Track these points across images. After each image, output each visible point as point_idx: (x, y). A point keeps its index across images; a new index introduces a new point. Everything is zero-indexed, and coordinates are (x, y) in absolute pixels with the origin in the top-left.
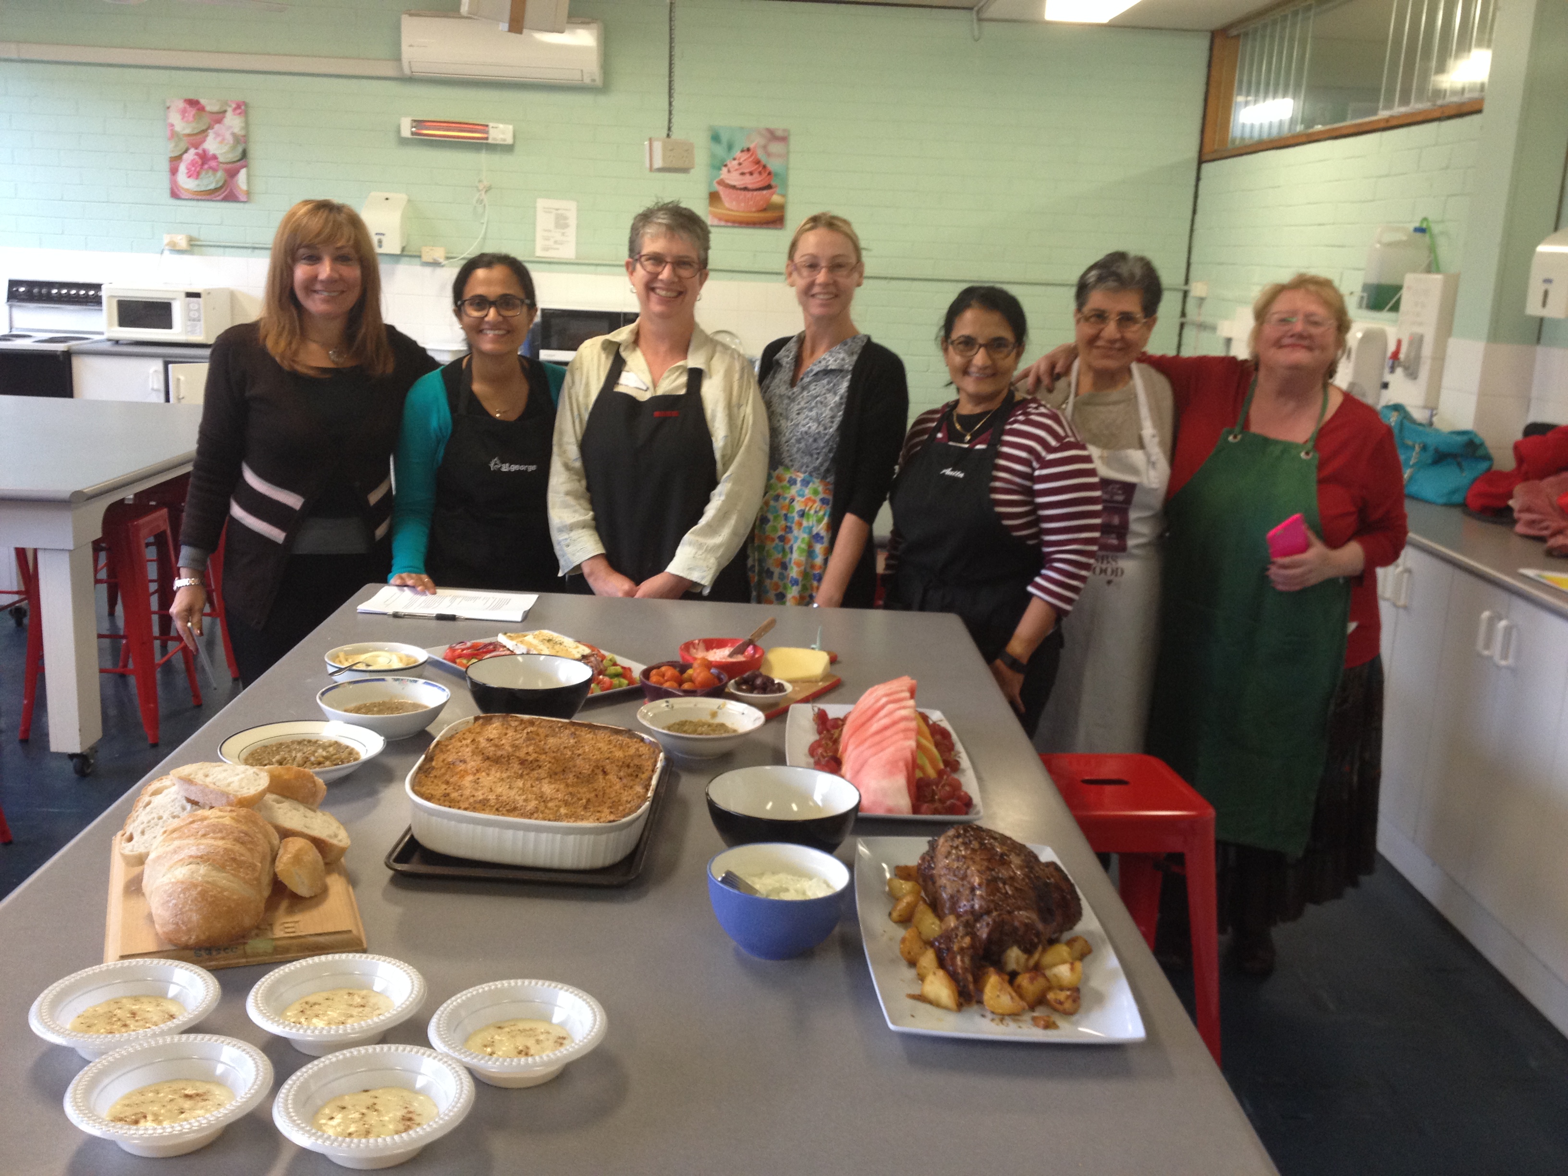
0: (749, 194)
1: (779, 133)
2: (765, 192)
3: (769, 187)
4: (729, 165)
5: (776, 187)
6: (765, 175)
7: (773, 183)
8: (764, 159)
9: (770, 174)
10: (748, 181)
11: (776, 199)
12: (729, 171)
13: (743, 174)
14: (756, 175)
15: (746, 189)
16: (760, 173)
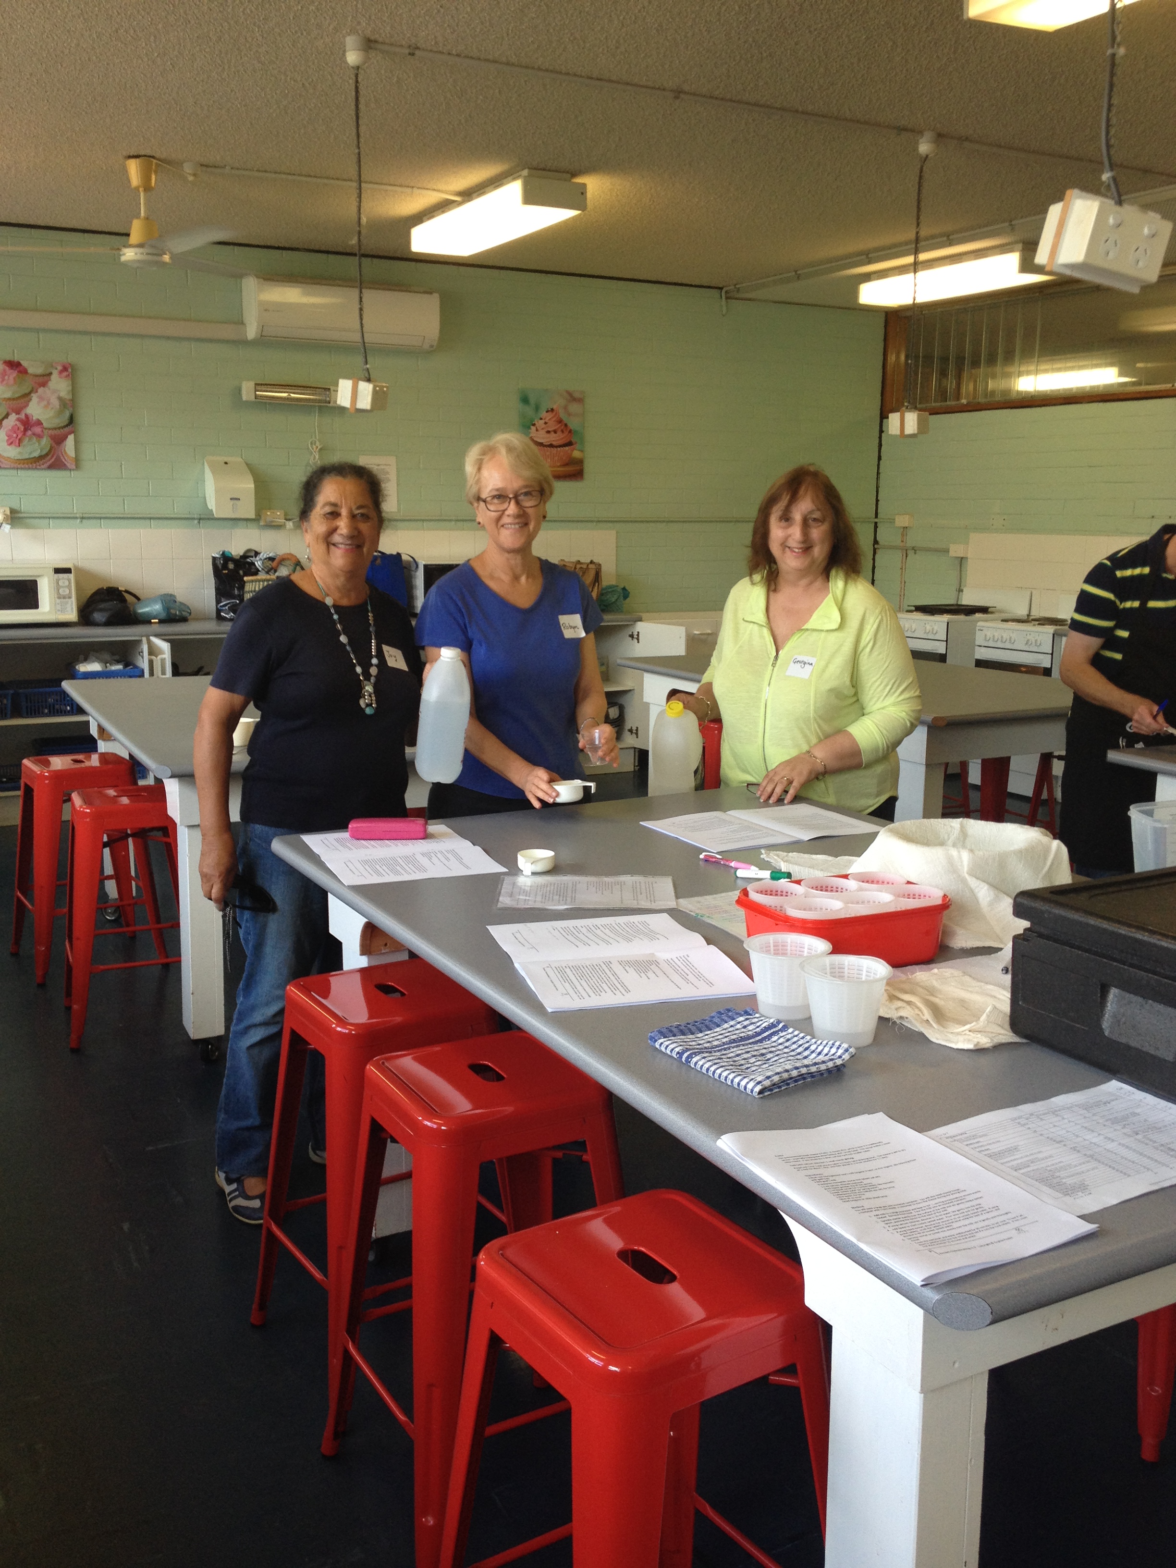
0: (554, 450)
1: (577, 395)
2: (567, 448)
3: (570, 444)
4: (537, 425)
5: (576, 443)
6: (566, 433)
7: (573, 440)
8: (565, 419)
9: (570, 431)
10: (553, 438)
11: (576, 454)
12: (537, 430)
13: (548, 432)
14: (559, 433)
15: (551, 446)
16: (562, 431)
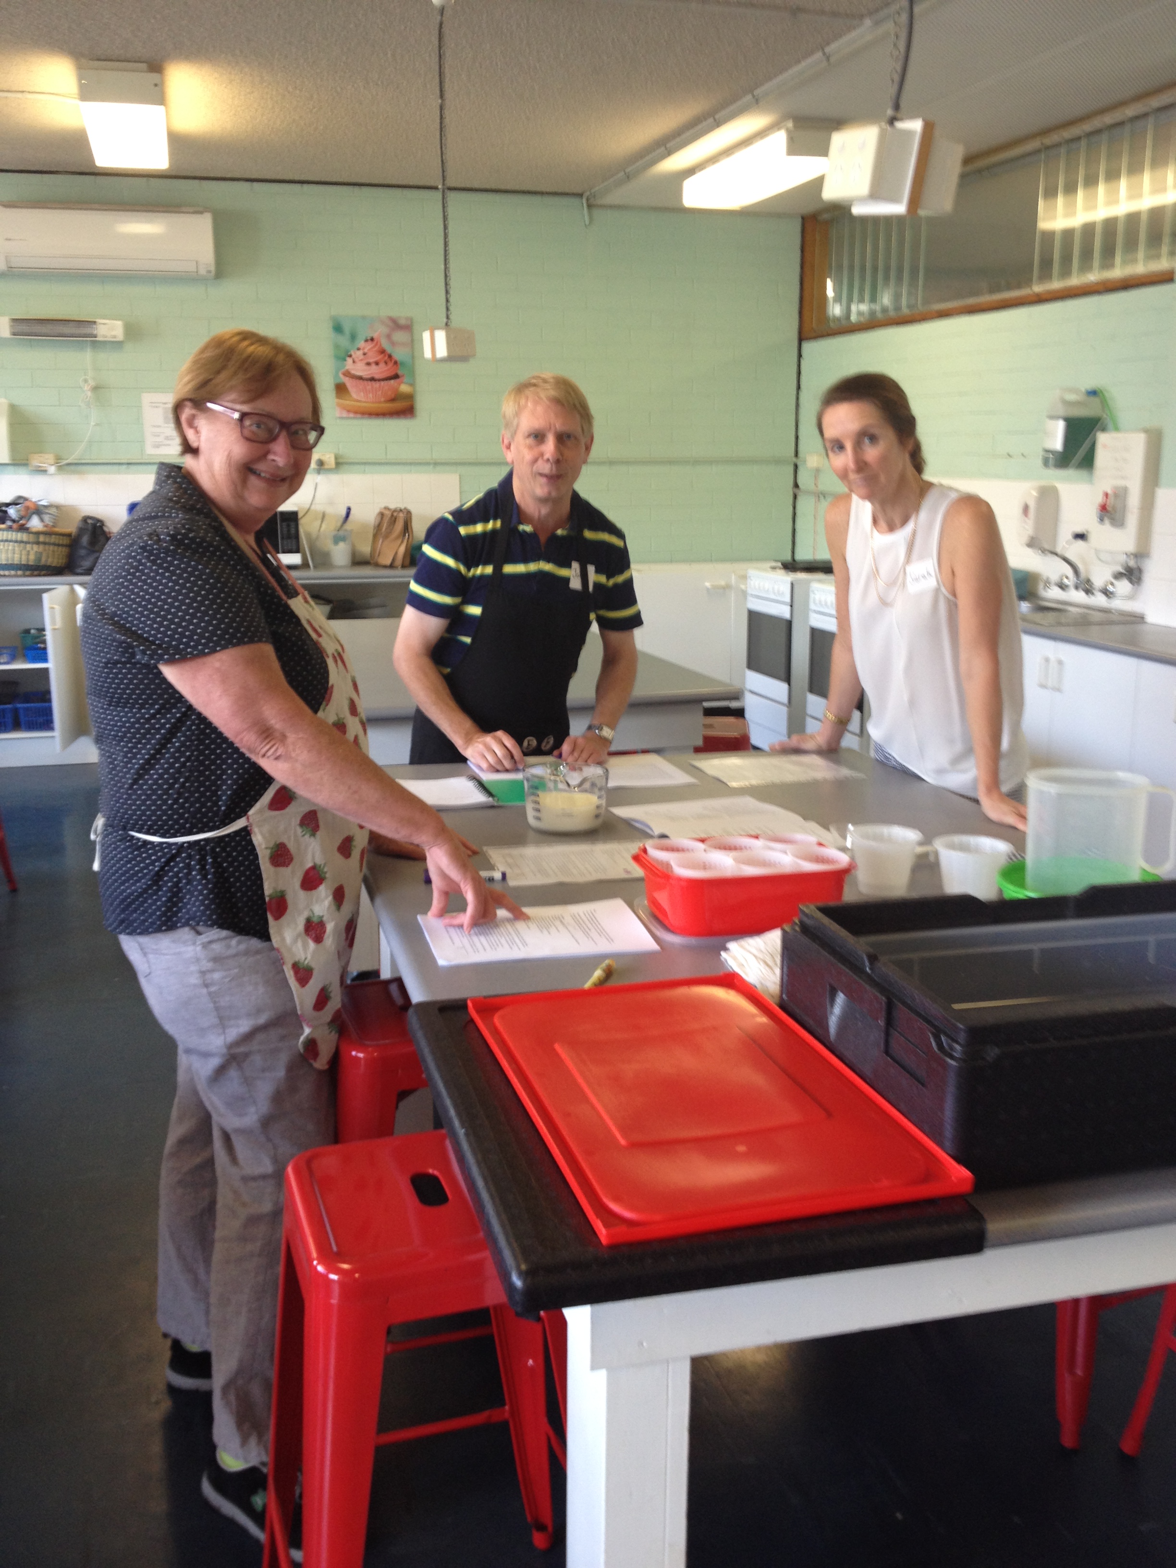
0: (376, 385)
1: (402, 322)
2: (392, 382)
3: (396, 377)
4: (354, 356)
5: (403, 376)
6: (391, 364)
7: (400, 372)
8: (389, 349)
9: (396, 363)
10: (374, 371)
11: (404, 388)
12: (354, 362)
13: (368, 364)
14: (382, 365)
15: (372, 379)
16: (386, 363)
